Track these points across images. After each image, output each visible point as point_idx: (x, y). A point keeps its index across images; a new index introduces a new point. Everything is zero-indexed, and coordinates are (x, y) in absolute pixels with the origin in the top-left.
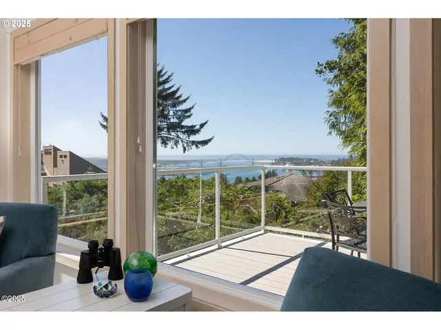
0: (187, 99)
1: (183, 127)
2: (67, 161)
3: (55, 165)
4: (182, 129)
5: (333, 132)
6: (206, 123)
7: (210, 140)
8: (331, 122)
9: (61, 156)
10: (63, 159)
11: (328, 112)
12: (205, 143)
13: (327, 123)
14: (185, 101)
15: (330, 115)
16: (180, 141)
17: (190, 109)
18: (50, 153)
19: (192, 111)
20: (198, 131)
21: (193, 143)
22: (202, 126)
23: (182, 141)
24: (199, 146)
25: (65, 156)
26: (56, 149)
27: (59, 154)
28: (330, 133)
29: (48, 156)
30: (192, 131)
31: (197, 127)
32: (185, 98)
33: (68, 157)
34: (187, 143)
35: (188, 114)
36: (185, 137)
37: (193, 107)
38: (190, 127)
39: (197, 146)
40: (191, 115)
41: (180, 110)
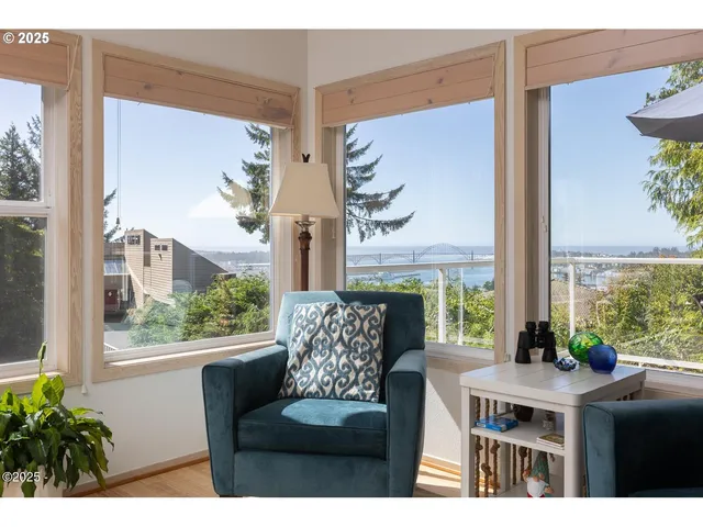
0: (367, 147)
1: (360, 197)
2: (168, 256)
3: (147, 262)
4: (358, 200)
5: (658, 205)
6: (400, 189)
7: (406, 220)
8: (654, 188)
9: (157, 248)
10: (161, 252)
11: (652, 172)
12: (398, 224)
13: (647, 190)
14: (362, 151)
15: (657, 178)
16: (354, 221)
17: (372, 165)
18: (138, 242)
19: (376, 169)
20: (386, 204)
21: (378, 224)
22: (393, 194)
23: (358, 221)
24: (388, 229)
25: (165, 248)
26: (148, 236)
27: (153, 243)
28: (654, 207)
29: (134, 247)
30: (374, 203)
31: (385, 197)
32: (363, 146)
33: (170, 249)
34: (366, 224)
35: (367, 175)
36: (362, 214)
37: (376, 162)
38: (371, 197)
39: (383, 230)
40: (373, 176)
41: (355, 168)
